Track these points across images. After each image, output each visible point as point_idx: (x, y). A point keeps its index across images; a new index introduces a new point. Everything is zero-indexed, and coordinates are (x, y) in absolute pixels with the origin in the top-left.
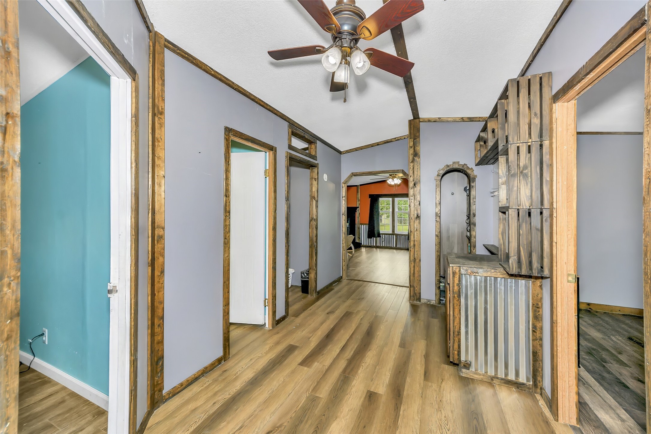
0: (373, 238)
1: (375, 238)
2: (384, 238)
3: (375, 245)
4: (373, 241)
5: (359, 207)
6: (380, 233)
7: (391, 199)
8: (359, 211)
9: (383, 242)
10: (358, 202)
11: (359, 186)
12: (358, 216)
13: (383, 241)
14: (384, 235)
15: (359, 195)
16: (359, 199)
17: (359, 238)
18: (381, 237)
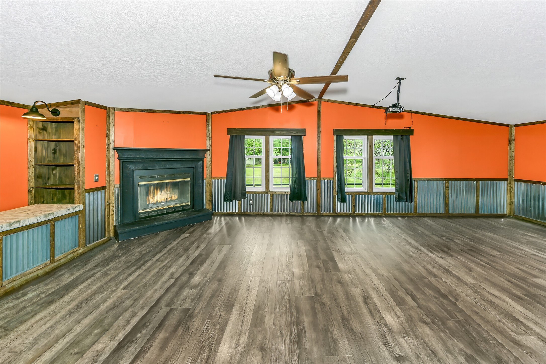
0: (234, 200)
1: (237, 201)
2: (252, 199)
3: (237, 211)
4: (234, 206)
5: (209, 150)
6: (247, 190)
7: (263, 137)
8: (211, 155)
9: (252, 206)
10: (208, 142)
11: (210, 115)
12: (208, 165)
13: (251, 203)
14: (252, 195)
15: (210, 129)
16: (211, 136)
17: (210, 201)
18: (247, 198)
